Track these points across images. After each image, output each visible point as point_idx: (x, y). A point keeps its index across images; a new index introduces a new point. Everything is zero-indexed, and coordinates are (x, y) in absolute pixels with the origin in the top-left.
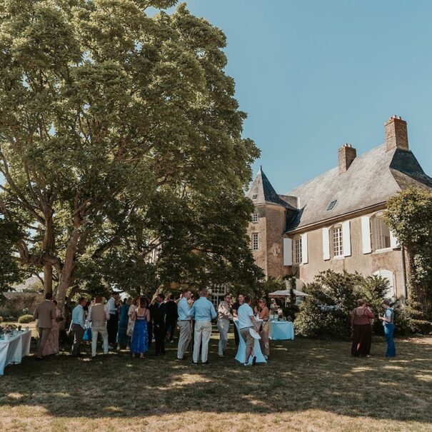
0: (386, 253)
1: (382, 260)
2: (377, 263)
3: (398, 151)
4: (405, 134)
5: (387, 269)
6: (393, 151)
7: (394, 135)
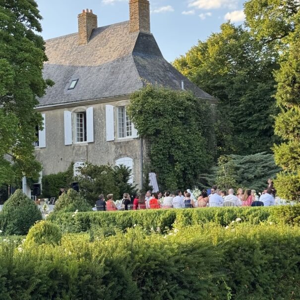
0: (128, 142)
1: (123, 148)
2: (119, 150)
3: (141, 35)
4: (148, 15)
5: (128, 156)
6: (136, 35)
7: (138, 17)
